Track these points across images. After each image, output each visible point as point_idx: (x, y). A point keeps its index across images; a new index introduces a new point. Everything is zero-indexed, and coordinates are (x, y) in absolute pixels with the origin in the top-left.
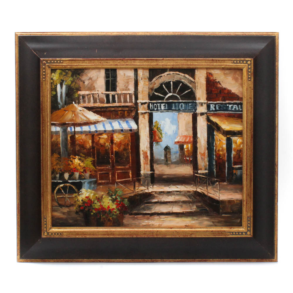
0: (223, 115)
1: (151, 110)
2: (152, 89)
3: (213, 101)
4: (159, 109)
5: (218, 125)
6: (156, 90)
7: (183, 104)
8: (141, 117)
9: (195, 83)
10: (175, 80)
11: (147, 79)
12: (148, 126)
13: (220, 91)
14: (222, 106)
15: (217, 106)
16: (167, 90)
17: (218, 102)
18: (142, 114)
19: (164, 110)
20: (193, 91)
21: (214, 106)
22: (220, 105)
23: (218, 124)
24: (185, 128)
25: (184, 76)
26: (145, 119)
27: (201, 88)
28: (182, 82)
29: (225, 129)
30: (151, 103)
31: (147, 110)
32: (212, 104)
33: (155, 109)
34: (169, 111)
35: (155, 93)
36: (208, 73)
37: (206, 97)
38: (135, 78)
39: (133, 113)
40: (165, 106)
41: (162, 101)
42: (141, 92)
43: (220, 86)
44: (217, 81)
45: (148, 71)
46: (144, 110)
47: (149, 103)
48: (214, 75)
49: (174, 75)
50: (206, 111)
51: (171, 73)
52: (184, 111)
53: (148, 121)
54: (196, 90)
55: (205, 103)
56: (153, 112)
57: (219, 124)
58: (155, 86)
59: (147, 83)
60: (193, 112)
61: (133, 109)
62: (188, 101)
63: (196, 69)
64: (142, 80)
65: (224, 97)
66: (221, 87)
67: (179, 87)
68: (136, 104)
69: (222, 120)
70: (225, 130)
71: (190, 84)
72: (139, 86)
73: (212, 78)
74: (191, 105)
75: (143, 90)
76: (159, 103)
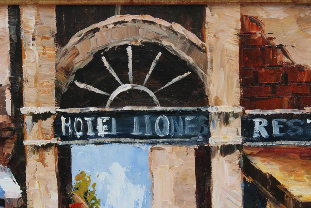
0: (296, 153)
1: (64, 139)
2: (67, 71)
3: (261, 108)
4: (90, 133)
5: (279, 184)
6: (81, 75)
7: (166, 118)
8: (32, 161)
9: (205, 51)
10: (139, 41)
11: (52, 39)
12: (56, 187)
13: (286, 76)
14: (290, 123)
15: (275, 122)
16: (114, 75)
17: (278, 111)
18: (37, 149)
19: (106, 136)
20: (196, 75)
21: (265, 122)
22: (285, 120)
23: (279, 180)
24: (173, 194)
25: (170, 29)
26: (45, 165)
27: (222, 65)
28: (163, 49)
29: (301, 196)
30: (65, 114)
31: (51, 138)
32: (258, 116)
33: (79, 134)
34: (122, 140)
35: (77, 83)
36: (246, 16)
37: (239, 96)
38: (14, 37)
39: (9, 148)
40: (108, 123)
41: (100, 109)
42: (32, 80)
43: (286, 60)
44: (276, 43)
45: (54, 14)
46: (41, 137)
47: (59, 114)
48: (266, 23)
49: (137, 25)
50: (239, 140)
51: (129, 18)
52: (170, 140)
53: (54, 173)
54: (206, 72)
55: (235, 115)
56: (71, 142)
57: (282, 182)
58: (77, 59)
59: (52, 52)
60: (197, 142)
61: (7, 134)
62: (184, 109)
63: (207, 6)
64: (34, 42)
65: (296, 94)
66: (288, 63)
67: (153, 65)
68: (18, 118)
69: (290, 168)
70: (302, 200)
71: (189, 53)
72: (24, 61)
73: (259, 35)
74: (192, 122)
75: (37, 72)
76: (90, 114)
